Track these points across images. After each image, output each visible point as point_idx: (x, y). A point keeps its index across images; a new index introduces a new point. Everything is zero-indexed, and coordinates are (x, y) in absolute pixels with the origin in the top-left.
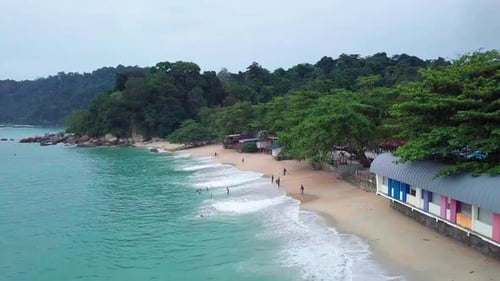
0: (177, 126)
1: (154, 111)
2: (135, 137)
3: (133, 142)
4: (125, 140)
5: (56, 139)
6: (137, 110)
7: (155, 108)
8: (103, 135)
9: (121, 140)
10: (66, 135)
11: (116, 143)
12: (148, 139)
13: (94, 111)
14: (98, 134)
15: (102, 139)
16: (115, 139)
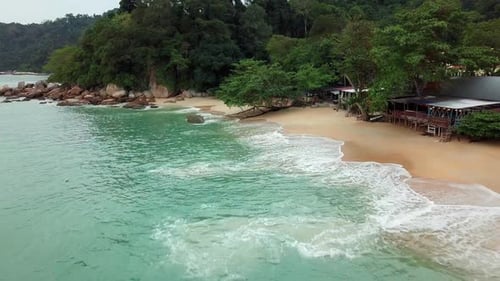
0: (226, 71)
1: (186, 45)
2: (154, 90)
3: (153, 99)
4: (139, 94)
5: (33, 91)
6: (158, 44)
7: (188, 40)
8: (103, 86)
9: (132, 95)
10: (50, 85)
11: (123, 99)
12: (176, 93)
13: (88, 47)
14: (94, 85)
15: (102, 92)
16: (123, 92)
